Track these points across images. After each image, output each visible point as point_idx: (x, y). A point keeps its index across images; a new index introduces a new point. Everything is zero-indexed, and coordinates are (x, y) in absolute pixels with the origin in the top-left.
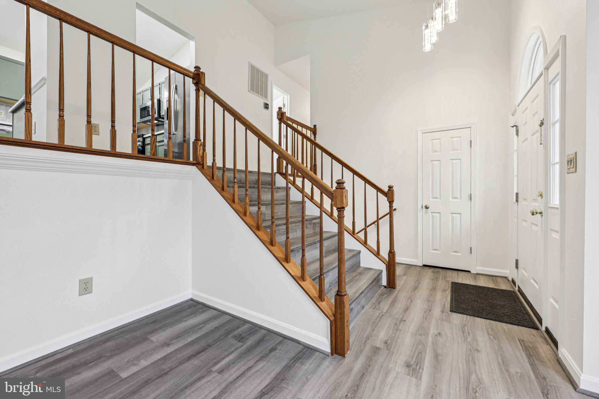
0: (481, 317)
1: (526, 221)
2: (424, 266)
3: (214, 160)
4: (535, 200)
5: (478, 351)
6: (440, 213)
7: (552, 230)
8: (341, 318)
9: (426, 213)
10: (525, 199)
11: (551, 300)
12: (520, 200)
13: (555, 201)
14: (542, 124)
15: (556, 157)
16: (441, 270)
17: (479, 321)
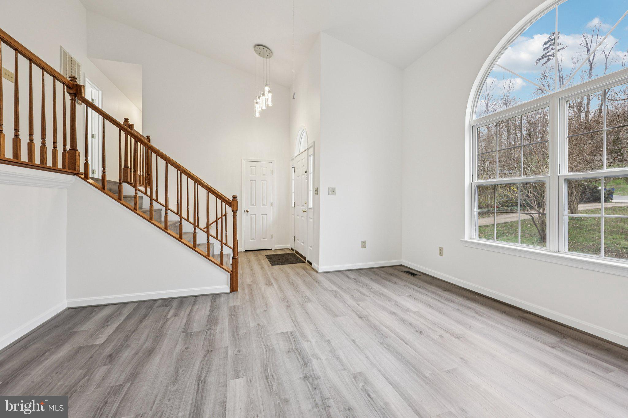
0: (285, 264)
1: (299, 216)
2: (246, 251)
3: (104, 172)
4: (303, 205)
5: (289, 273)
6: (255, 215)
7: (309, 218)
8: (236, 271)
9: (247, 215)
10: (298, 205)
11: (310, 248)
12: (295, 205)
13: (311, 206)
14: (306, 172)
15: (311, 188)
16: (256, 251)
17: (285, 266)
